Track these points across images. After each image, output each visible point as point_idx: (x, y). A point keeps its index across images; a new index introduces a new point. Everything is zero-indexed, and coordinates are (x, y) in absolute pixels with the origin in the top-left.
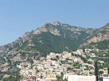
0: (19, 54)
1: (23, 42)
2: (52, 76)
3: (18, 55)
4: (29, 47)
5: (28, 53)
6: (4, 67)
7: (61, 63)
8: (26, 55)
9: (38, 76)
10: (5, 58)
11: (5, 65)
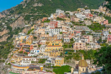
0: (21, 17)
1: (28, 2)
2: (56, 44)
3: (20, 19)
4: (35, 7)
5: (32, 16)
6: (3, 36)
7: (72, 24)
8: (31, 18)
9: (34, 45)
10: (4, 24)
11: (5, 33)
